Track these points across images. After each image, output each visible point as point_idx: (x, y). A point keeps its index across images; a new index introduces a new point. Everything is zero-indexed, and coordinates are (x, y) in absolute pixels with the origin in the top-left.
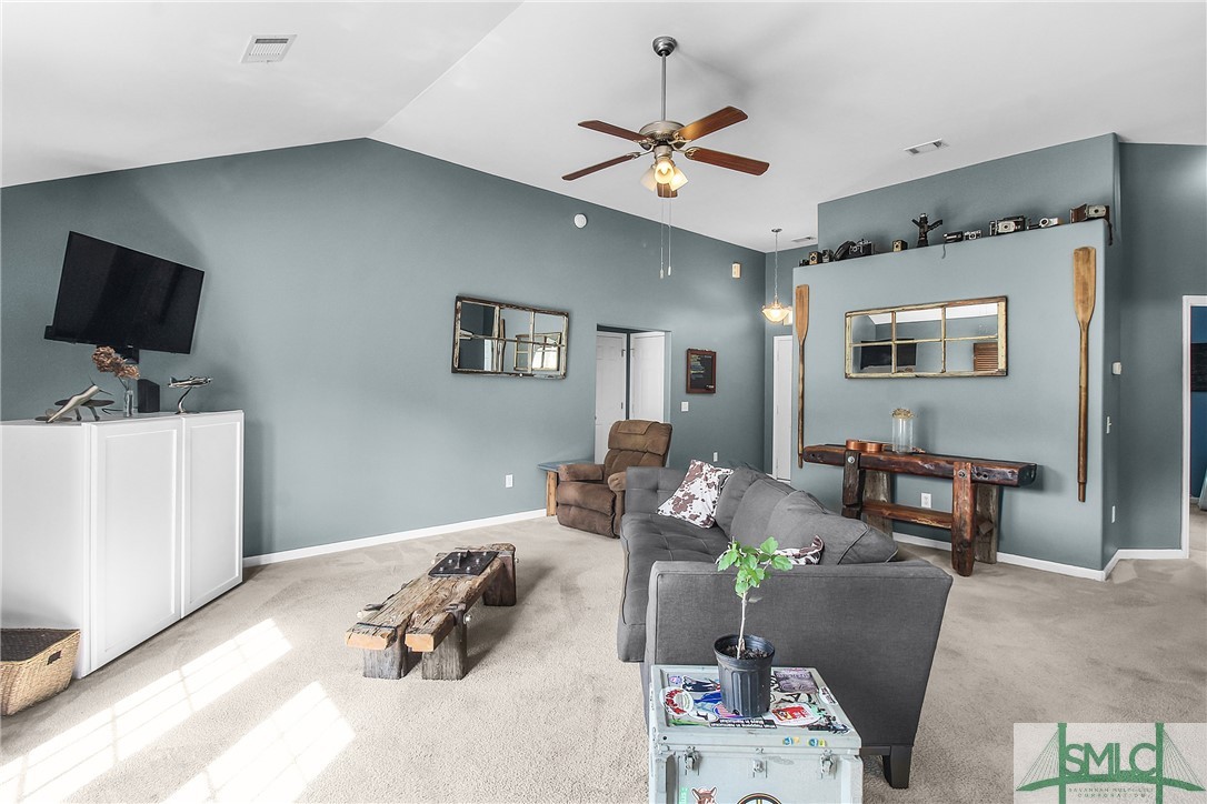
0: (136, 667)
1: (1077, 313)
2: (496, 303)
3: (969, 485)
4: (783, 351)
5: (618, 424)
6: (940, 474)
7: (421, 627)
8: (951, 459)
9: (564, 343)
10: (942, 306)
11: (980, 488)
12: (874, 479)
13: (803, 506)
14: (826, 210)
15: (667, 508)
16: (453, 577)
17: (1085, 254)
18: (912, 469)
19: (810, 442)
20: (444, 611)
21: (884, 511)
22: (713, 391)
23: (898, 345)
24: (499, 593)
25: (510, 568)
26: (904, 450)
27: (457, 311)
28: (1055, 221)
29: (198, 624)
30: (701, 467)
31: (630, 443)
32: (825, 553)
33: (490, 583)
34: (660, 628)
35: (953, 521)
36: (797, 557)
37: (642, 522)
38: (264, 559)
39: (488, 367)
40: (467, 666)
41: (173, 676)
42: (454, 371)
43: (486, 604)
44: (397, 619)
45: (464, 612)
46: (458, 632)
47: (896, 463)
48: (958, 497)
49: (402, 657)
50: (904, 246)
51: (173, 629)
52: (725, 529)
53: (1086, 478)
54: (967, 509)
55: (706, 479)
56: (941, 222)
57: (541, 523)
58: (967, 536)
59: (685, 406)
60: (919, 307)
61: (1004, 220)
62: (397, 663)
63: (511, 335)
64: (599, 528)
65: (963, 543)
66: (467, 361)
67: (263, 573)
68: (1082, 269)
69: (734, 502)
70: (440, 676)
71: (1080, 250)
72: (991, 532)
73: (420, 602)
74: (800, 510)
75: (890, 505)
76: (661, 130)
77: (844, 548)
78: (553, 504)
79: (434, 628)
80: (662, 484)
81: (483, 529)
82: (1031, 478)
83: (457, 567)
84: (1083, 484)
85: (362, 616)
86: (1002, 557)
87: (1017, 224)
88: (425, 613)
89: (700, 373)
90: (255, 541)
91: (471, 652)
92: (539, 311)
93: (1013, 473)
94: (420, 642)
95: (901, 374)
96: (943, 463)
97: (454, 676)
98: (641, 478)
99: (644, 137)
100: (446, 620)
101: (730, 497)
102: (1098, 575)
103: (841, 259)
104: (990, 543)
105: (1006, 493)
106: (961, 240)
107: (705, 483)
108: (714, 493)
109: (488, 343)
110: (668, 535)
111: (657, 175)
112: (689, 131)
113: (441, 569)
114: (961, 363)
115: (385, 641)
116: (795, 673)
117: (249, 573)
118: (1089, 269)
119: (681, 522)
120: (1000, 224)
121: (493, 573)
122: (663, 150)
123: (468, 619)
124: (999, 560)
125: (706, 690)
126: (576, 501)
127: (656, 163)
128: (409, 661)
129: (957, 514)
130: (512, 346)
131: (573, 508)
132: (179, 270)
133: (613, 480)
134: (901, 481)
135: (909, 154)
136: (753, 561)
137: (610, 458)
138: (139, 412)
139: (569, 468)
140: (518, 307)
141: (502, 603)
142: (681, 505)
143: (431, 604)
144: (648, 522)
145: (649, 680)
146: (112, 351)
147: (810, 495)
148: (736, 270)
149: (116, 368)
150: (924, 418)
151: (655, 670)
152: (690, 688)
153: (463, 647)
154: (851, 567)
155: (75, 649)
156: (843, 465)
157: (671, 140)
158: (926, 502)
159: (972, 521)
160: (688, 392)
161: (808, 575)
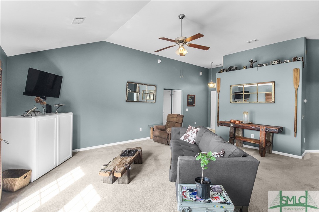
0: (46, 179)
1: (294, 86)
2: (137, 83)
3: (264, 132)
4: (213, 95)
5: (169, 115)
6: (256, 129)
7: (118, 171)
8: (259, 125)
9: (155, 93)
10: (257, 84)
11: (267, 133)
12: (238, 130)
13: (218, 140)
14: (225, 58)
15: (182, 138)
16: (126, 157)
17: (297, 70)
18: (248, 128)
19: (221, 120)
20: (124, 166)
21: (241, 139)
22: (195, 106)
23: (245, 94)
24: (138, 161)
25: (141, 154)
26: (246, 123)
27: (127, 86)
28: (288, 61)
29: (61, 168)
30: (191, 127)
31: (172, 120)
32: (225, 154)
33: (136, 158)
34: (180, 174)
35: (260, 142)
36: (217, 155)
37: (176, 142)
38: (78, 150)
39: (135, 100)
40: (130, 180)
41: (55, 182)
42: (126, 101)
43: (135, 163)
44: (112, 168)
45: (129, 167)
46: (127, 172)
47: (244, 126)
48: (261, 136)
49: (113, 178)
50: (246, 68)
51: (55, 169)
52: (198, 144)
53: (296, 131)
54: (264, 139)
55: (193, 131)
56: (256, 61)
57: (149, 141)
58: (264, 146)
59: (187, 110)
60: (250, 84)
61: (274, 61)
62: (112, 179)
63: (141, 91)
64: (164, 143)
65: (263, 148)
66: (130, 99)
67: (77, 154)
68: (296, 74)
69: (200, 137)
70: (123, 183)
71: (295, 69)
72: (270, 145)
73: (118, 164)
74: (218, 141)
75: (243, 137)
76: (181, 39)
77: (230, 153)
78: (152, 136)
79: (121, 171)
80: (181, 132)
81: (134, 142)
82: (281, 131)
83: (127, 154)
84: (296, 133)
85: (103, 167)
86: (273, 152)
87: (278, 62)
88: (119, 167)
89: (191, 101)
90: (75, 146)
91: (131, 177)
92: (148, 85)
93: (276, 130)
94: (118, 175)
95: (245, 102)
96: (257, 127)
97: (126, 183)
98: (175, 130)
99: (176, 41)
100: (124, 169)
101: (199, 136)
102: (300, 157)
103: (229, 71)
104: (270, 148)
105: (274, 134)
106: (262, 66)
107: (192, 132)
108: (195, 134)
109: (135, 94)
110: (183, 146)
111: (179, 51)
112: (188, 39)
113: (123, 154)
114: (262, 99)
115: (109, 174)
116: (217, 187)
117: (74, 154)
118: (297, 74)
119: (186, 142)
120: (273, 62)
121: (136, 155)
122: (181, 44)
123: (130, 168)
124: (272, 153)
125: (193, 191)
126: (158, 135)
127: (179, 48)
128: (115, 179)
129: (261, 140)
130: (141, 95)
131: (157, 137)
132: (56, 76)
133: (168, 130)
134: (245, 131)
135: (248, 43)
136: (206, 158)
137: (167, 124)
138: (46, 113)
139: (156, 126)
140: (143, 84)
141: (139, 163)
142: (186, 138)
143: (120, 164)
144: (177, 142)
145: (178, 188)
146: (39, 98)
147: (221, 137)
148: (201, 73)
149: (41, 102)
150: (252, 114)
151: (179, 185)
152: (188, 191)
153: (129, 176)
154: (232, 158)
155: (30, 175)
156: (230, 126)
157: (183, 42)
158: (252, 136)
159: (265, 142)
160: (188, 106)
161: (220, 161)
